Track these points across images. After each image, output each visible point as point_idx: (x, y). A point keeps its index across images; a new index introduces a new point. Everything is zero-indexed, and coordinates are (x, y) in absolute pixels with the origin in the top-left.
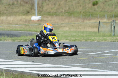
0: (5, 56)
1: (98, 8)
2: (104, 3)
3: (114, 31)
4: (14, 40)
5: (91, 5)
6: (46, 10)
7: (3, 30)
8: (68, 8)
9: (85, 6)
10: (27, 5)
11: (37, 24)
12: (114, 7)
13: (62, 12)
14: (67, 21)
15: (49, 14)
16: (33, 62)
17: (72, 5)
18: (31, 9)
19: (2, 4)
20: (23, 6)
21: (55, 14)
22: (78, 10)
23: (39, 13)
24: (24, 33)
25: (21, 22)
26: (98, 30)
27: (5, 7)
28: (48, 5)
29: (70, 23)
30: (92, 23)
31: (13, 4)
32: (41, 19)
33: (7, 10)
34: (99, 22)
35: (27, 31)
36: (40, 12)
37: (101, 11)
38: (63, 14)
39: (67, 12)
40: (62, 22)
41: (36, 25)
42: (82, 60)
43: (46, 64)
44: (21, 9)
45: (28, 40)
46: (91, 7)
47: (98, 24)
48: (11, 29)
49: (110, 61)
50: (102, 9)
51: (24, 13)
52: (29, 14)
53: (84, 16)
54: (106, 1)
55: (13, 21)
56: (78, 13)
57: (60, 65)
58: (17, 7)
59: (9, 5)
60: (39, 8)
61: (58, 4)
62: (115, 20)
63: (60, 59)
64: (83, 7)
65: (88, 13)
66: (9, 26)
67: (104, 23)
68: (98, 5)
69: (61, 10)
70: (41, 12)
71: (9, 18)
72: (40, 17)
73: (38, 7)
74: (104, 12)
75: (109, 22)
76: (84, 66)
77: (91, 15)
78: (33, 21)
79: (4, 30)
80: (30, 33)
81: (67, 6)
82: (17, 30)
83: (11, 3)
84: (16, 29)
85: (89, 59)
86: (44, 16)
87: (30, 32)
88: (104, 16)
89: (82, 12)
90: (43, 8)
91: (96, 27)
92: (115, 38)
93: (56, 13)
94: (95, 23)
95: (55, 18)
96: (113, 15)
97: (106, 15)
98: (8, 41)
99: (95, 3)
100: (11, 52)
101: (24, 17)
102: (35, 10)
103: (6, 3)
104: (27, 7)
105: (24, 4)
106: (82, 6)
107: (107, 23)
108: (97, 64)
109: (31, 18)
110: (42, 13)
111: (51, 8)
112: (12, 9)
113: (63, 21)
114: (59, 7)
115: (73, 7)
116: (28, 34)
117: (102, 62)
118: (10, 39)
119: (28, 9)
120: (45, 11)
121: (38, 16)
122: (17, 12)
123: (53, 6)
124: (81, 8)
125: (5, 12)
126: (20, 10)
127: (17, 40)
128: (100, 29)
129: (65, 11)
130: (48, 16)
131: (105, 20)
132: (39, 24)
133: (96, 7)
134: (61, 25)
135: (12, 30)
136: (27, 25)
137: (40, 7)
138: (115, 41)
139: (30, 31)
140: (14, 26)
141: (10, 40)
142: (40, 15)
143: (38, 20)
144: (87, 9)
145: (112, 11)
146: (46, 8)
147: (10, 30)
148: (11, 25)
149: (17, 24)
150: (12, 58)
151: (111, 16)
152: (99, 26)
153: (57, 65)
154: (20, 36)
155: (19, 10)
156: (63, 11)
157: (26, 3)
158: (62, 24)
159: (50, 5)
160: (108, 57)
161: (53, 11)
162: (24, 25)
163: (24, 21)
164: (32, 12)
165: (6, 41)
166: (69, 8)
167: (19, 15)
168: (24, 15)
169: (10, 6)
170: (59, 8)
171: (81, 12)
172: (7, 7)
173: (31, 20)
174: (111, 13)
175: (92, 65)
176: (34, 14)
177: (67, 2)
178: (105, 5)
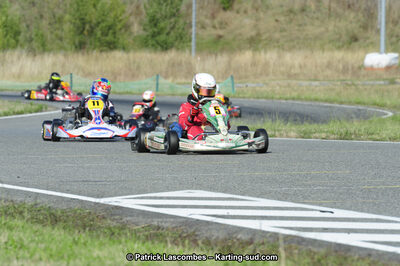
0: (279, 190)
4: (306, 135)
7: (266, 98)
10: (352, 15)
11: (384, 80)
18: (365, 27)
19: (268, 7)
20: (338, 16)
23: (392, 44)
24: (339, 109)
25: (328, 72)
27: (277, 21)
31: (303, 10)
32: (397, 62)
33: (283, 30)
35: (350, 103)
36: (394, 39)
41: (382, 82)
44: (331, 28)
45: (353, 137)
48: (295, 94)
51: (339, 40)
52: (356, 44)
55: (301, 67)
58: (317, 18)
59: (291, 11)
60: (391, 25)
66: (289, 85)
71: (288, 57)
72: (396, 55)
73: (386, 23)
78: (372, 68)
79: (272, 98)
80: (359, 110)
82: (316, 100)
83: (297, 7)
84: (313, 96)
87: (360, 107)
98: (287, 136)
100: (298, 177)
101: (339, 55)
102: (378, 31)
103: (282, 6)
104: (350, 21)
105: (340, 11)
109: (363, 59)
112: (300, 25)
116: (353, 115)
118: (293, 128)
119: (354, 27)
121: (387, 51)
122: (317, 38)
125: (277, 35)
126: (327, 30)
127: (317, 135)
132: (393, 82)
135: (299, 99)
136: (349, 82)
137: (396, 21)
139: (359, 103)
140: (306, 83)
141: (292, 134)
142: (394, 51)
143: (388, 68)
147: (293, 99)
148: (294, 82)
149: (316, 80)
150: (305, 198)
154: (325, 122)
155: (323, 29)
157: (349, 6)
162: (339, 83)
163: (341, 67)
164: (368, 38)
165: (281, 135)
167: (322, 48)
168: (339, 48)
169: (292, 16)
172: (282, 19)
173: (361, 67)
176: (374, 47)
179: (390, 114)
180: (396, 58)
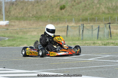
1: (65, 12)
2: (71, 7)
3: (83, 35)
5: (58, 9)
6: (14, 15)
8: (35, 13)
9: (53, 10)
12: (81, 11)
13: (29, 16)
14: (35, 25)
15: (17, 18)
16: (4, 68)
17: (40, 9)
21: (23, 19)
22: (46, 14)
23: (7, 18)
26: (66, 34)
28: (15, 9)
29: (38, 27)
30: (60, 27)
32: (8, 23)
34: (67, 26)
36: (7, 17)
37: (69, 15)
38: (31, 18)
39: (35, 17)
40: (30, 27)
41: (4, 30)
42: (53, 65)
43: (17, 69)
46: (59, 11)
47: (67, 28)
49: (81, 66)
50: (70, 13)
53: (52, 20)
54: (73, 5)
56: (46, 17)
57: (32, 70)
60: (6, 13)
61: (25, 8)
62: (83, 24)
63: (32, 65)
64: (51, 11)
65: (56, 17)
67: (72, 27)
68: (65, 9)
69: (29, 14)
70: (9, 16)
72: (8, 21)
73: (5, 12)
74: (72, 16)
75: (77, 27)
76: (56, 71)
77: (59, 19)
78: (1, 25)
81: (35, 10)
85: (60, 64)
86: (12, 20)
88: (71, 20)
89: (50, 17)
90: (10, 13)
91: (64, 31)
92: (84, 42)
93: (23, 17)
94: (63, 27)
95: (23, 22)
96: (81, 19)
97: (73, 19)
99: (63, 7)
102: (2, 15)
106: (49, 10)
107: (75, 26)
108: (69, 69)
110: (9, 18)
111: (19, 13)
113: (31, 25)
114: (26, 11)
115: (41, 12)
117: (74, 67)
120: (12, 15)
121: (5, 20)
123: (21, 11)
124: (48, 12)
128: (68, 33)
129: (33, 15)
130: (16, 21)
131: (73, 24)
132: (7, 29)
133: (63, 11)
134: (30, 30)
137: (8, 12)
138: (84, 45)
142: (8, 20)
143: (6, 25)
144: (55, 13)
145: (79, 15)
146: (13, 13)
151: (78, 20)
152: (67, 30)
153: (28, 70)
156: (31, 15)
158: (30, 28)
159: (17, 10)
160: (79, 61)
161: (20, 15)
166: (37, 13)
170: (26, 13)
171: (48, 16)
174: (78, 16)
175: (64, 70)
176: (1, 19)
177: (35, 6)
178: (73, 9)
179: (7, 39)
180: (8, 22)
